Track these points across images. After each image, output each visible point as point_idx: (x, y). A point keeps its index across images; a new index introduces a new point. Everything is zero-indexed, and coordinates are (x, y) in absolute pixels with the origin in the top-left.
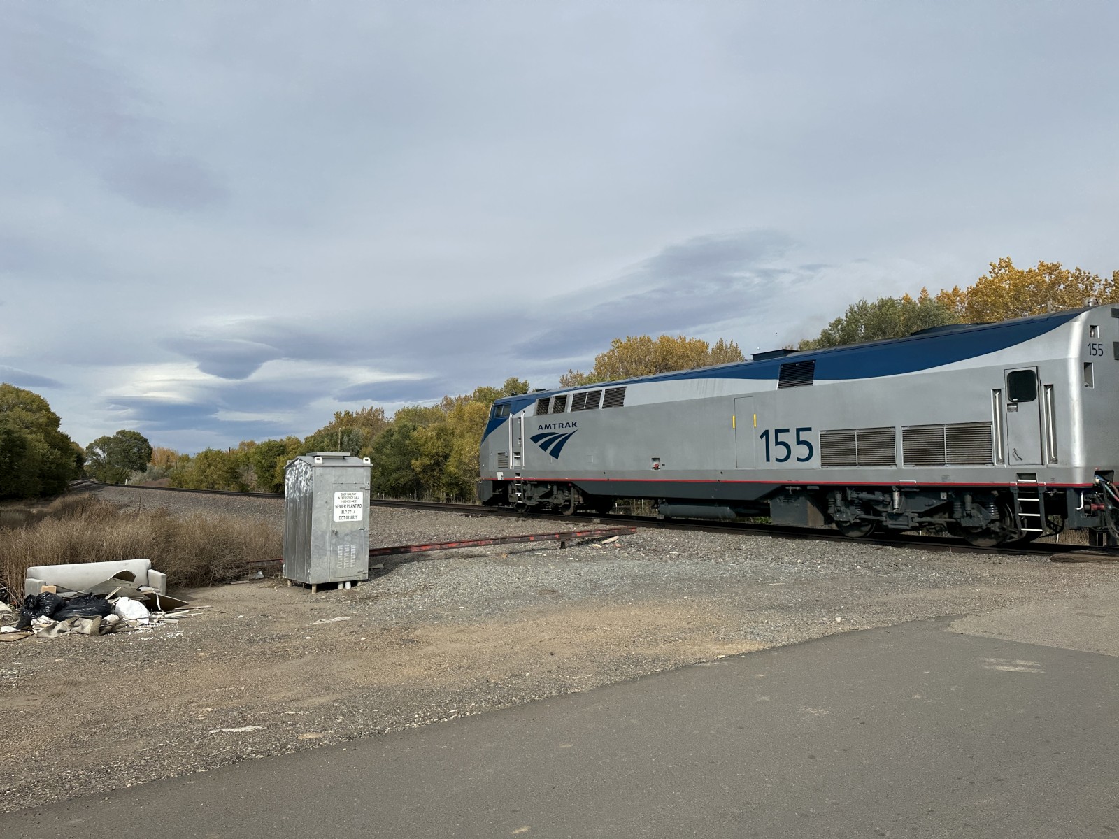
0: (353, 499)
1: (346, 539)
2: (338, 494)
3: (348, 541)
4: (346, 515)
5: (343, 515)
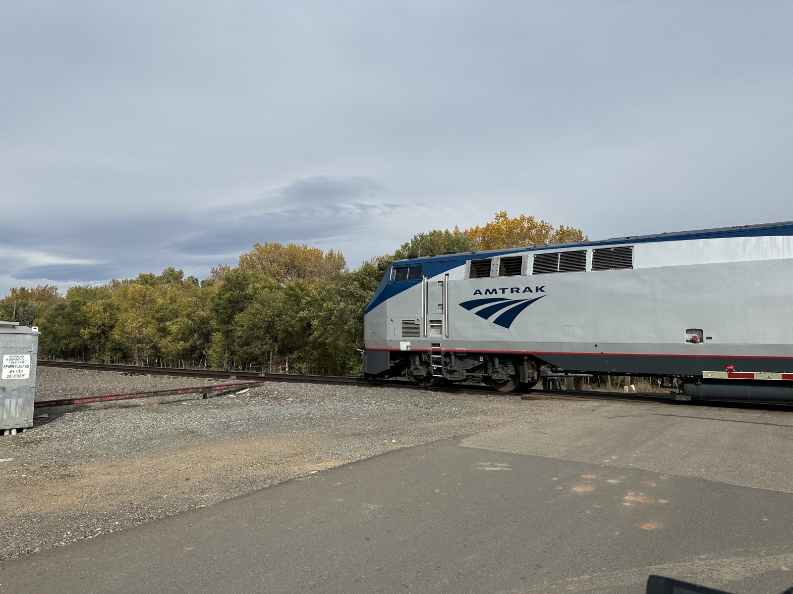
0: (21, 361)
1: (13, 393)
2: (6, 357)
3: (14, 396)
4: (13, 374)
5: (11, 374)
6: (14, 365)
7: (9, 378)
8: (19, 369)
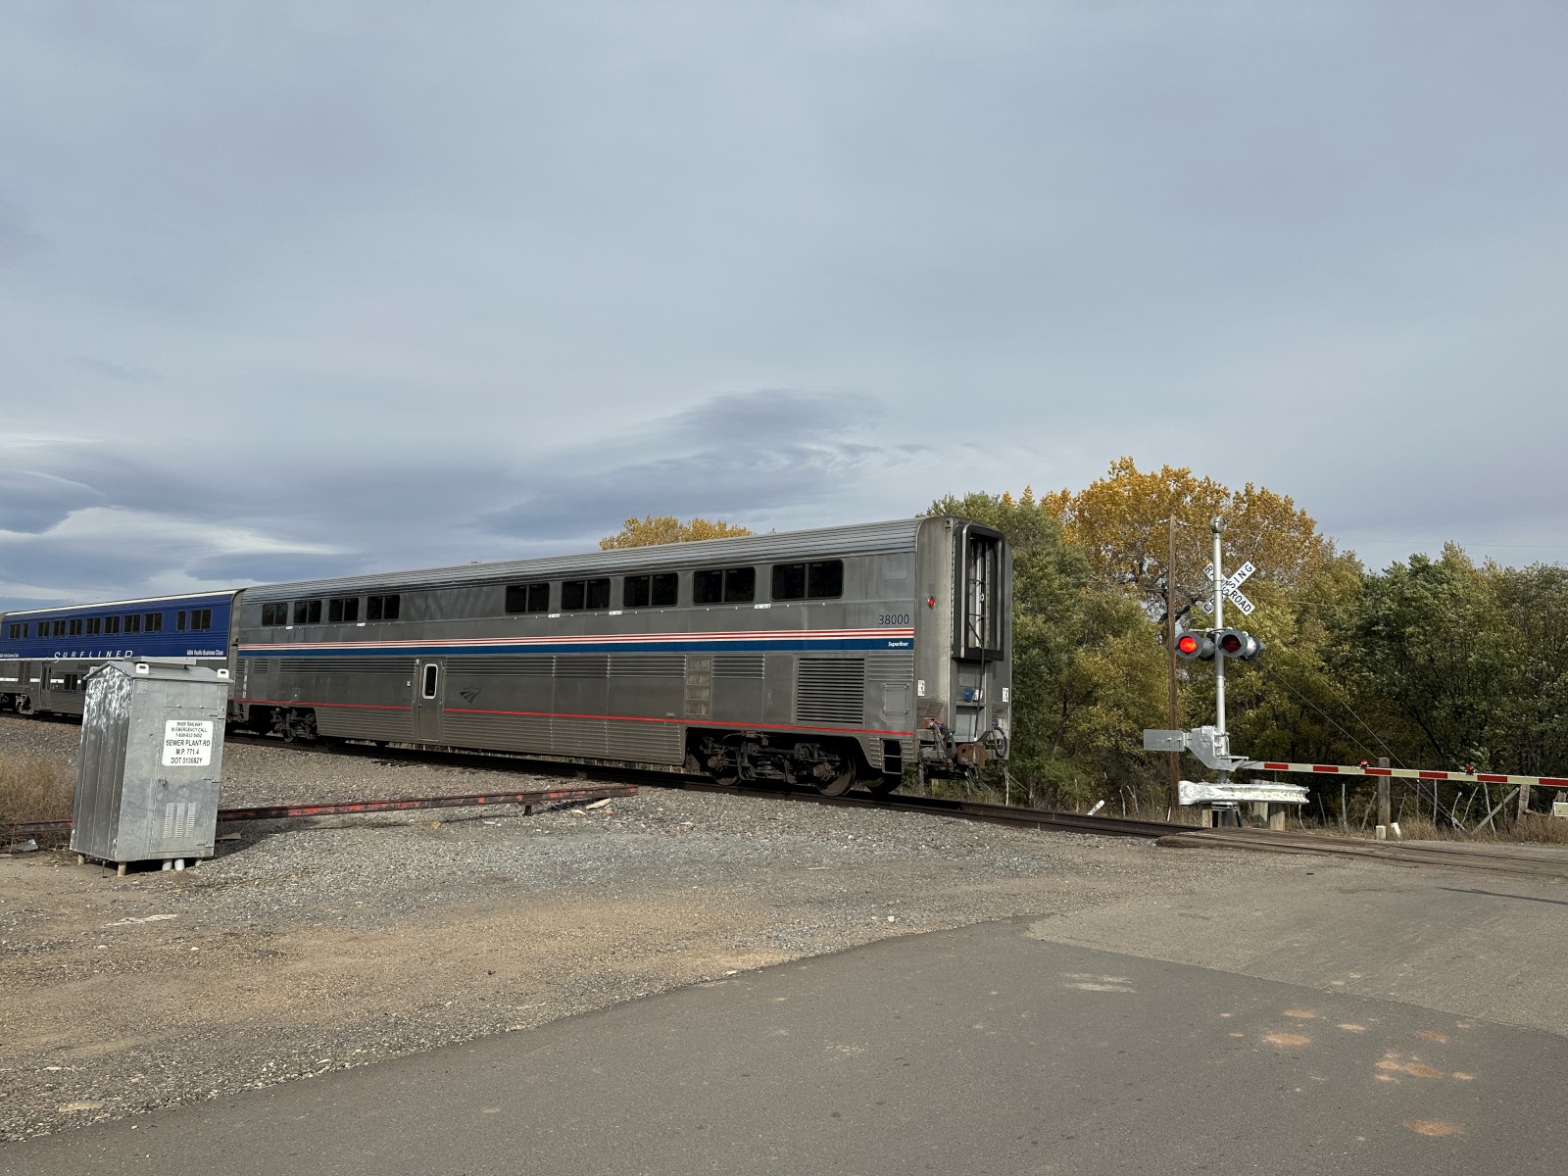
0: (197, 732)
1: (181, 792)
2: (171, 724)
3: (183, 797)
4: (182, 756)
5: (178, 756)
6: (185, 739)
7: (174, 764)
8: (193, 747)
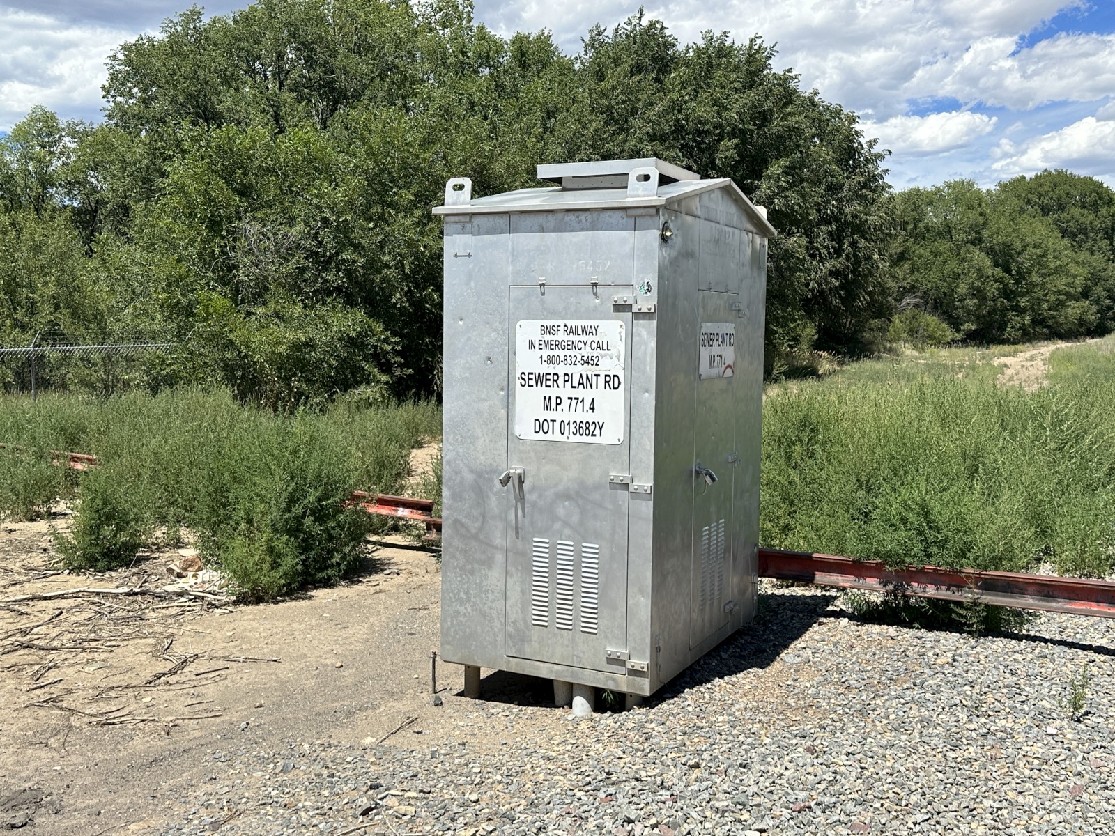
0: (587, 353)
1: (561, 511)
2: (528, 330)
3: (566, 524)
4: (558, 416)
5: (549, 415)
6: (561, 369)
7: (541, 436)
8: (580, 392)
